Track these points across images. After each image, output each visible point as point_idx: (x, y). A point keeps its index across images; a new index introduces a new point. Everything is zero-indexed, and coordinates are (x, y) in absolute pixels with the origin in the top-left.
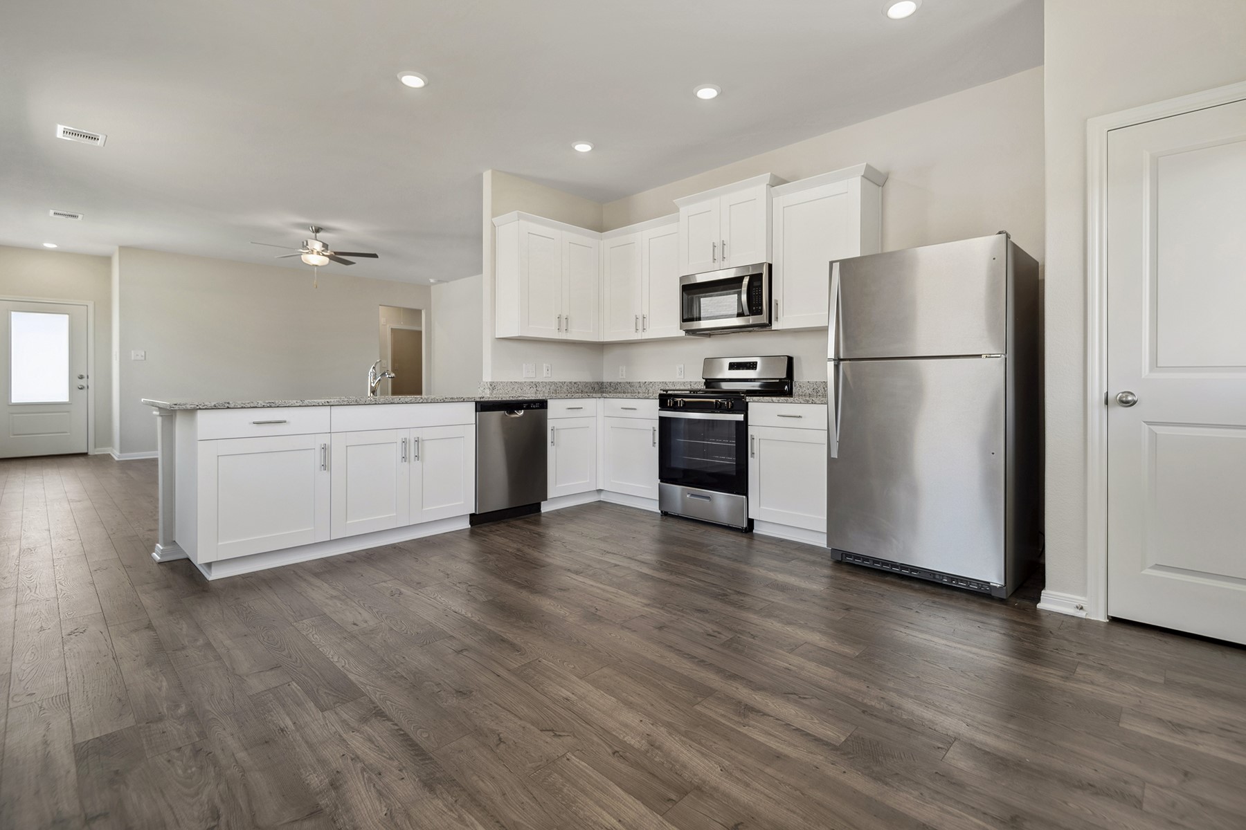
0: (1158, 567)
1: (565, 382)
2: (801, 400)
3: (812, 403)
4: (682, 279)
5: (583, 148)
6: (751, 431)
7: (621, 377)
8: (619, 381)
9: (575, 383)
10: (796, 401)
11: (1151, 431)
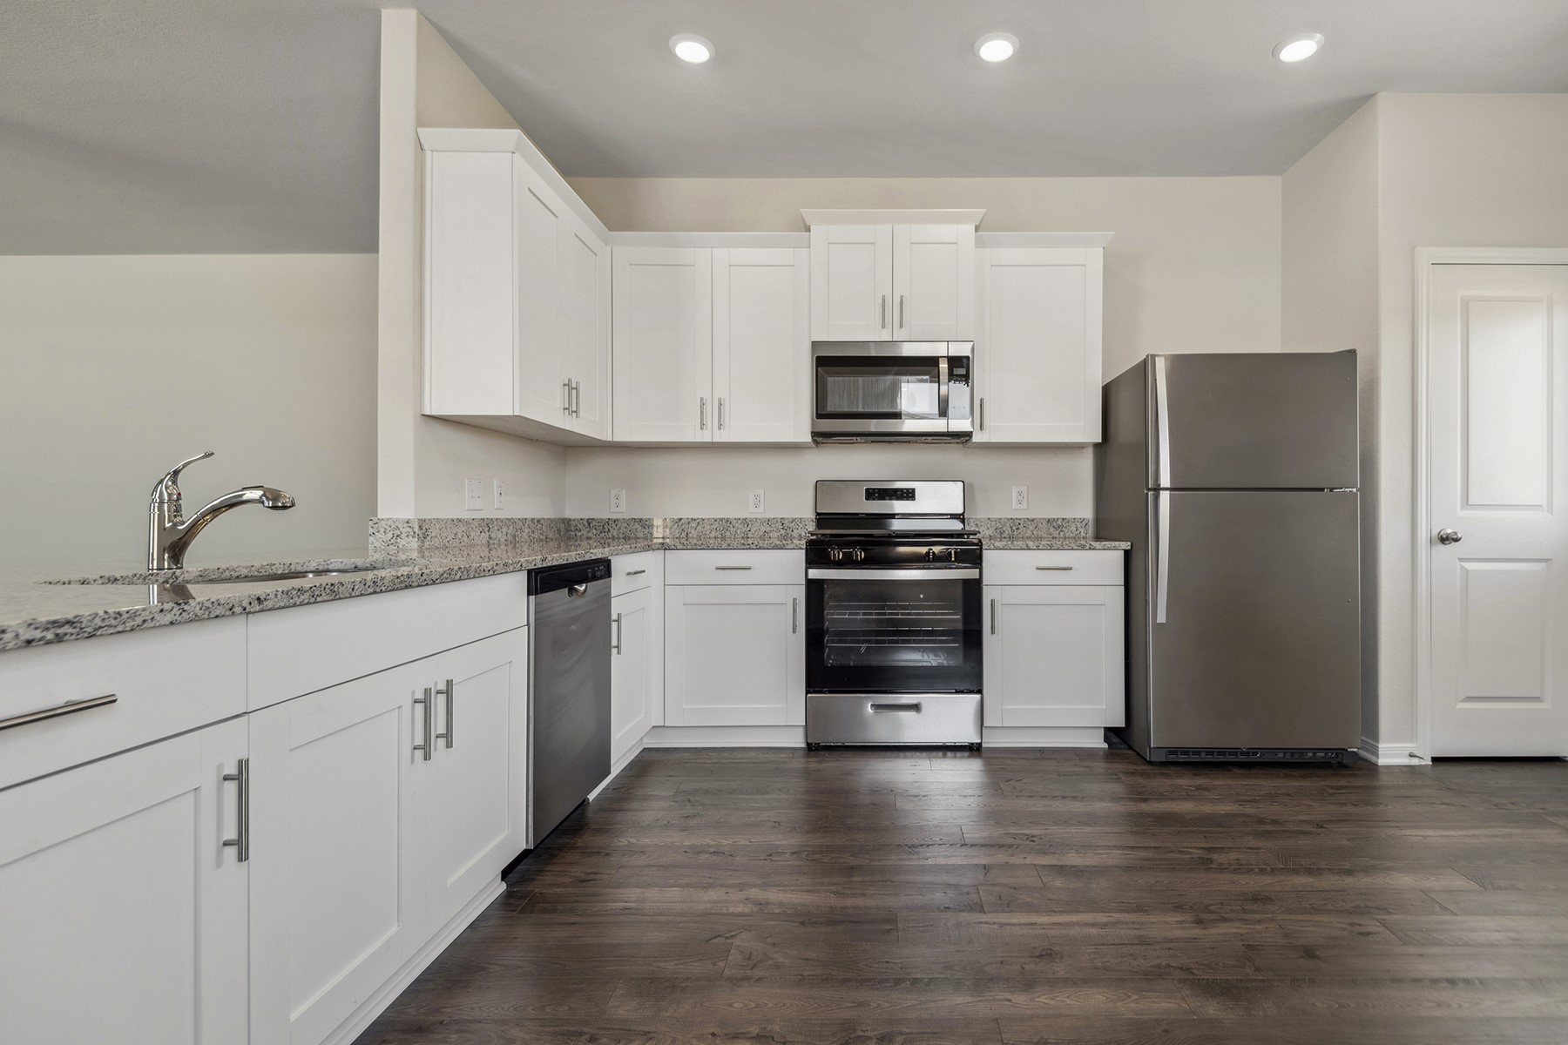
0: (1469, 699)
1: (526, 519)
2: (1072, 545)
3: (1090, 549)
4: (815, 345)
5: (692, 51)
6: (988, 595)
7: (614, 509)
8: (614, 517)
9: (539, 521)
10: (1066, 547)
11: (1462, 567)
